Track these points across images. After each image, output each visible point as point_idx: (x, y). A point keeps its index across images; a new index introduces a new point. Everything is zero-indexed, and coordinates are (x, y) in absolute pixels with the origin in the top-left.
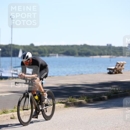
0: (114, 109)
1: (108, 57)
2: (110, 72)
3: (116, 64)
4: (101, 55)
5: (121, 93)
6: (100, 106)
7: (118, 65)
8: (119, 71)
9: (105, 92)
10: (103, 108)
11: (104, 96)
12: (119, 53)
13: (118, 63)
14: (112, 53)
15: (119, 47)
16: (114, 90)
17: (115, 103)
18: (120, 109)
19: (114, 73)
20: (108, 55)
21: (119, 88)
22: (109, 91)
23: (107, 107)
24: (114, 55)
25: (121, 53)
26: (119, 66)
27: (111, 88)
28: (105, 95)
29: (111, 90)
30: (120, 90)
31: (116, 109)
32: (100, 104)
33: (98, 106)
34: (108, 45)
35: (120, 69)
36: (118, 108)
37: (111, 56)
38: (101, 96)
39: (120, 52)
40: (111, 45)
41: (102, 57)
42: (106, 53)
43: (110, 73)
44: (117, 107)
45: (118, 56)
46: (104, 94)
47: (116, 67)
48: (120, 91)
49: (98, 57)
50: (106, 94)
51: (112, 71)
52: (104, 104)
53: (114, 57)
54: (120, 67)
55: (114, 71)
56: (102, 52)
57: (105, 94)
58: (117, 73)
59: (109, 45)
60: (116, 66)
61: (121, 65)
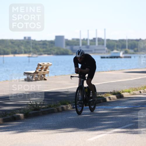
0: (33, 133)
1: (26, 55)
2: (28, 78)
3: (37, 67)
4: (15, 53)
5: (44, 108)
6: (13, 129)
7: (40, 67)
8: (41, 76)
9: (20, 107)
10: (17, 131)
11: (18, 114)
12: (41, 50)
13: (41, 65)
14: (31, 49)
15: (41, 41)
16: (34, 105)
17: (35, 123)
18: (42, 132)
19: (34, 79)
20: (25, 53)
21: (41, 102)
22: (26, 106)
23: (23, 130)
24: (35, 53)
25: (44, 50)
26: (42, 68)
27: (29, 102)
28: (21, 113)
29: (30, 105)
30: (43, 105)
31: (36, 133)
32: (13, 127)
33: (11, 129)
34: (25, 38)
35: (43, 73)
36: (39, 131)
37: (30, 55)
38: (15, 114)
39: (43, 48)
40: (29, 38)
41: (17, 56)
42: (23, 51)
43: (28, 80)
44: (37, 130)
45: (41, 54)
46: (18, 111)
47: (38, 71)
49: (11, 56)
50: (22, 111)
51: (31, 77)
52: (19, 126)
53: (35, 56)
54: (43, 71)
55: (34, 77)
56: (17, 48)
57: (20, 111)
58: (39, 79)
59: (27, 38)
60: (37, 69)
61: (45, 67)
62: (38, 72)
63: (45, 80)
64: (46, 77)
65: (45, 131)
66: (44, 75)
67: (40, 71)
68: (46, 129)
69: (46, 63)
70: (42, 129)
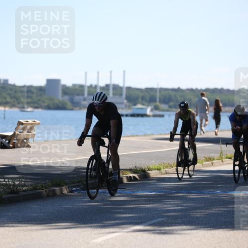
2: (1, 143)
3: (16, 126)
5: (24, 191)
7: (21, 126)
8: (23, 141)
13: (22, 124)
14: (9, 99)
15: (24, 86)
16: (10, 185)
18: (21, 228)
19: (11, 146)
21: (21, 181)
25: (29, 100)
26: (24, 129)
30: (24, 185)
35: (25, 137)
39: (28, 97)
40: (6, 81)
48: (24, 188)
51: (7, 141)
54: (25, 132)
55: (11, 142)
58: (19, 145)
59: (2, 82)
60: (16, 129)
61: (29, 127)
62: (18, 134)
63: (29, 146)
64: (31, 142)
65: (26, 226)
66: (27, 139)
67: (20, 132)
68: (28, 224)
69: (30, 121)
70: (22, 224)
